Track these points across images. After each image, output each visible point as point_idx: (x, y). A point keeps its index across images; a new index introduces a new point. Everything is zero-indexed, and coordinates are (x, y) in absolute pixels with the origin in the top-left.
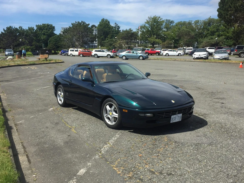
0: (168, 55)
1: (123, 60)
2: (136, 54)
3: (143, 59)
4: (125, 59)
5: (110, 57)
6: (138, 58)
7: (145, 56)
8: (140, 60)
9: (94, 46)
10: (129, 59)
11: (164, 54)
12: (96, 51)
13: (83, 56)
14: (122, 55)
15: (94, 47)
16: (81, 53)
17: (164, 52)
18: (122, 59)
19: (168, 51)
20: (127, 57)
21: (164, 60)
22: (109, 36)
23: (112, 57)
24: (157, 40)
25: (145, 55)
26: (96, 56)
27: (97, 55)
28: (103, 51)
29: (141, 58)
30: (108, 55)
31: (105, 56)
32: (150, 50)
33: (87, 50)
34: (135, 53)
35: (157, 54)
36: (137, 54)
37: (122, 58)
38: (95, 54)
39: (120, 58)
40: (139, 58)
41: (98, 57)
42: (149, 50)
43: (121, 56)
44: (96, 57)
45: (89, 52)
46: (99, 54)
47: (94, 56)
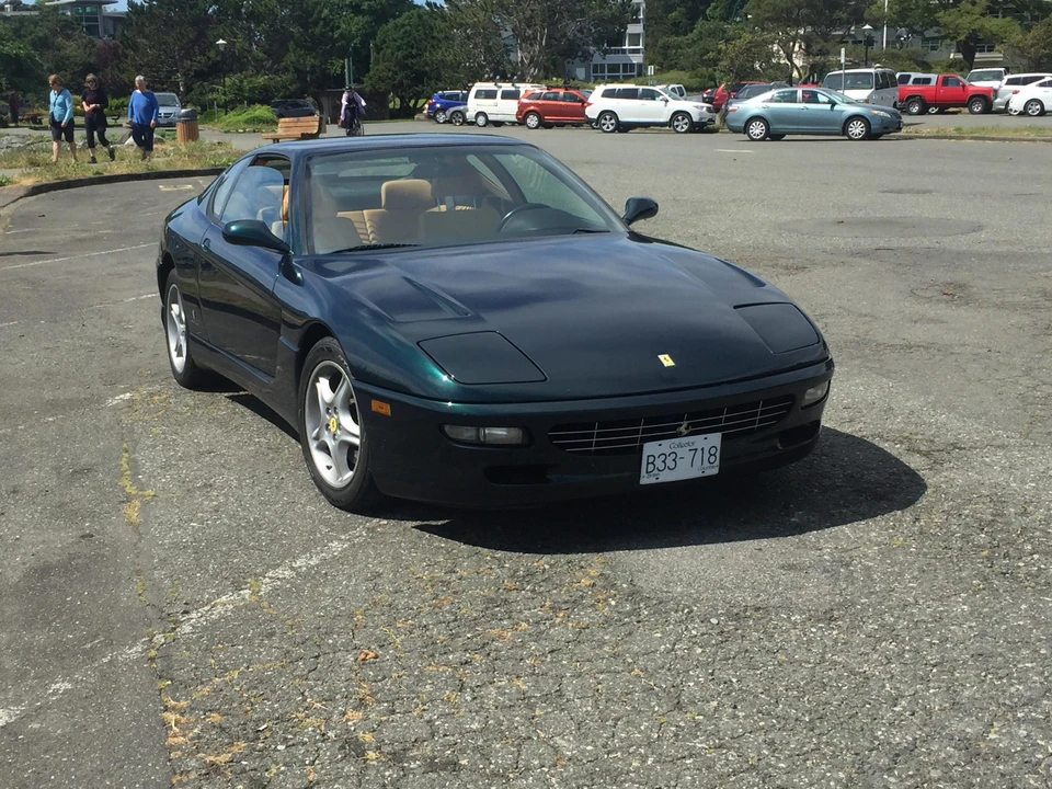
0: (1043, 113)
1: (753, 140)
2: (829, 106)
3: (871, 135)
4: (763, 139)
5: (686, 127)
6: (839, 128)
7: (883, 119)
8: (851, 139)
9: (625, 65)
10: (787, 137)
11: (1017, 104)
12: (608, 94)
13: (543, 125)
14: (742, 114)
15: (621, 73)
16: (530, 104)
17: (1016, 92)
18: (745, 137)
19: (1042, 85)
20: (776, 127)
21: (993, 139)
23: (698, 128)
24: (993, 24)
25: (882, 113)
26: (609, 124)
27: (613, 114)
28: (651, 95)
29: (857, 129)
30: (676, 113)
31: (662, 120)
32: (933, 83)
33: (562, 92)
34: (824, 103)
35: (977, 108)
36: (836, 107)
37: (745, 130)
38: (603, 113)
39: (735, 130)
40: (844, 131)
41: (624, 127)
42: (928, 81)
43: (736, 120)
44: (611, 128)
45: (574, 98)
46: (628, 109)
47: (595, 124)
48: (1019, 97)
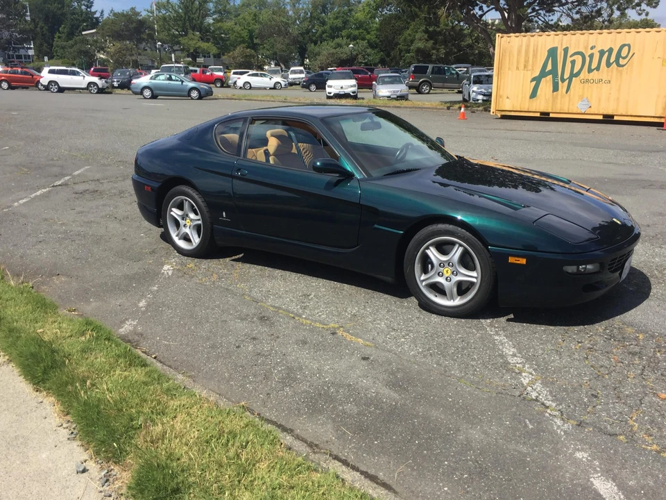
1: (145, 98)
2: (180, 83)
3: (200, 98)
4: (150, 98)
5: (96, 91)
6: (186, 93)
7: (205, 89)
8: (192, 99)
9: (25, 56)
10: (159, 97)
11: (240, 83)
12: (51, 72)
13: (11, 88)
14: (139, 85)
15: (23, 60)
16: (3, 76)
17: (239, 78)
18: (142, 97)
19: (249, 75)
20: (156, 92)
21: (255, 100)
22: (64, 28)
23: (101, 91)
24: (204, 45)
25: (205, 87)
26: (54, 88)
27: (56, 83)
29: (195, 94)
30: (90, 84)
31: (83, 86)
32: (198, 72)
33: (19, 70)
34: (177, 81)
35: (219, 85)
36: (184, 83)
37: (141, 93)
38: (50, 82)
39: (136, 93)
40: (189, 95)
41: (62, 90)
42: (196, 71)
43: (137, 88)
44: (56, 90)
45: (26, 73)
46: (64, 81)
47: (47, 88)
48: (242, 80)
